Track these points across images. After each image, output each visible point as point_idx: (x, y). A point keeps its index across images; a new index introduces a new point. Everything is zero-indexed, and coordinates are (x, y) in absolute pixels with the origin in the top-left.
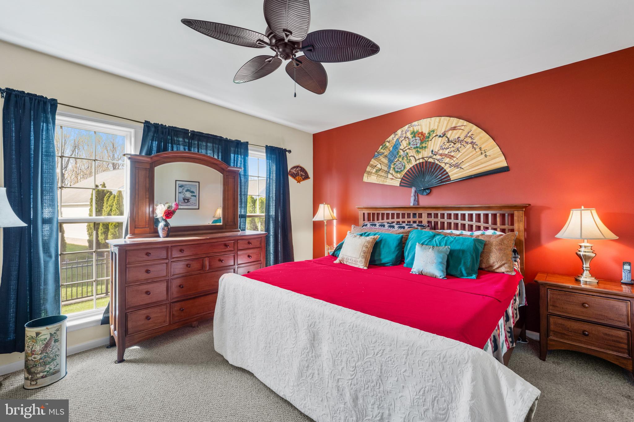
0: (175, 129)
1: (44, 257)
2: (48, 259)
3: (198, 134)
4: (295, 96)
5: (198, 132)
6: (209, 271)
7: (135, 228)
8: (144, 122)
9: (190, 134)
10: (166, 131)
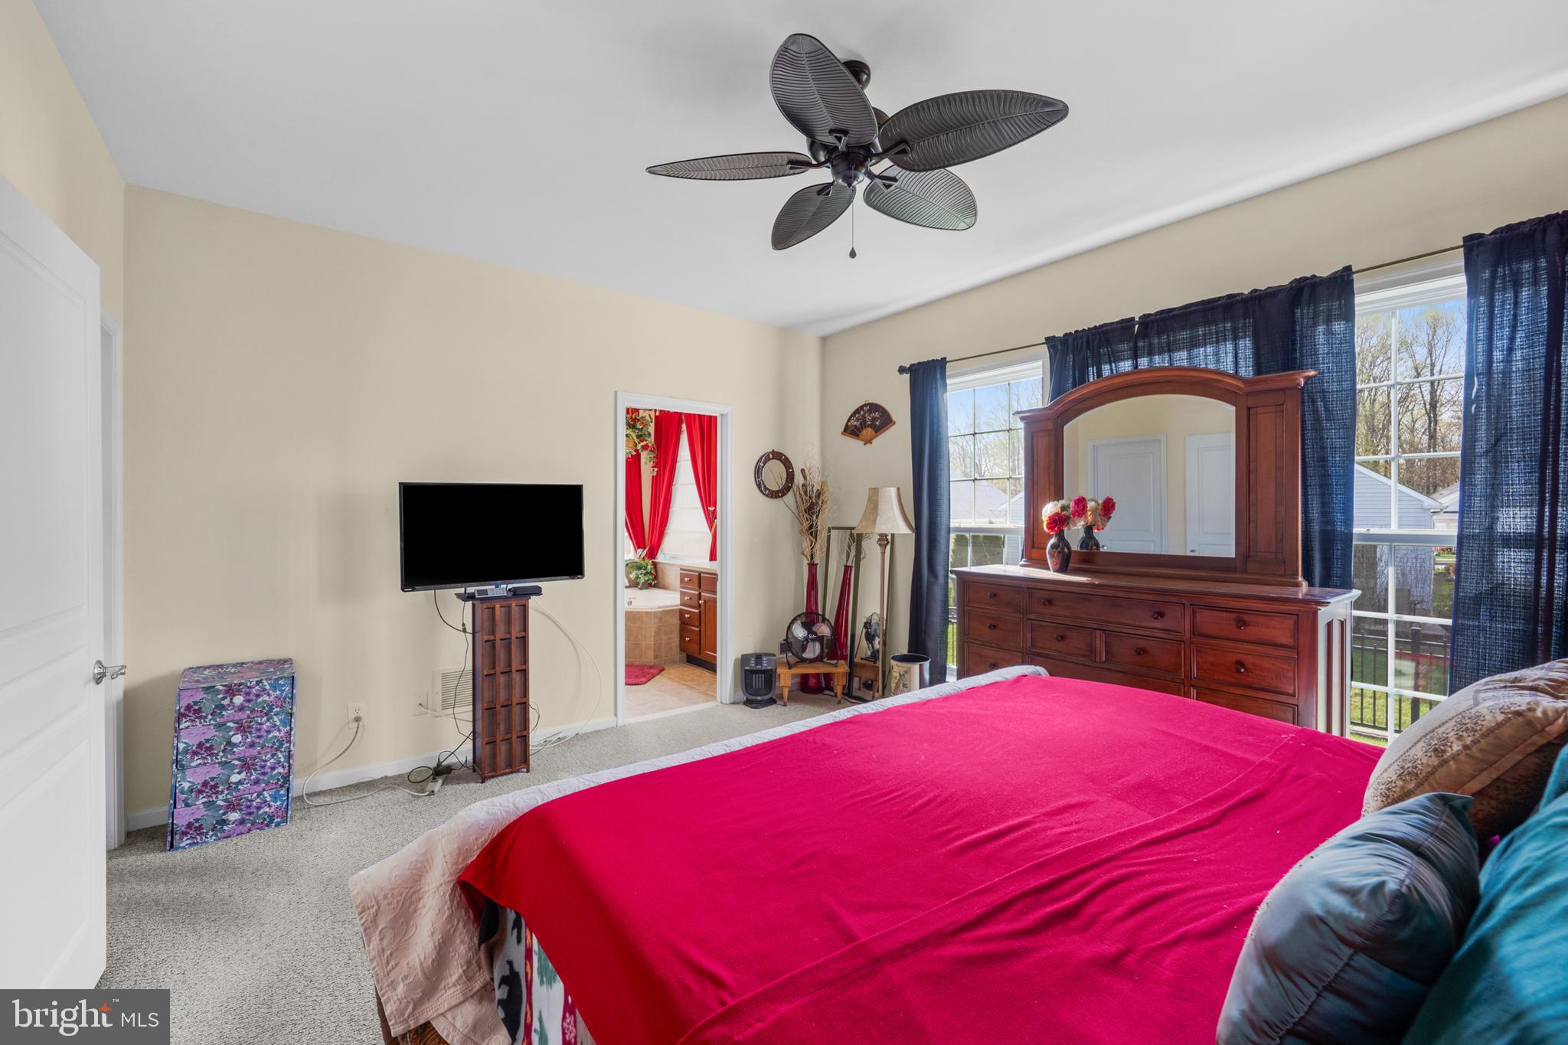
0: (1103, 329)
1: (928, 577)
2: (932, 580)
3: (1163, 316)
4: (853, 254)
5: (1157, 313)
6: (1105, 666)
7: (1033, 547)
8: (1044, 341)
9: (1137, 326)
10: (1082, 343)
